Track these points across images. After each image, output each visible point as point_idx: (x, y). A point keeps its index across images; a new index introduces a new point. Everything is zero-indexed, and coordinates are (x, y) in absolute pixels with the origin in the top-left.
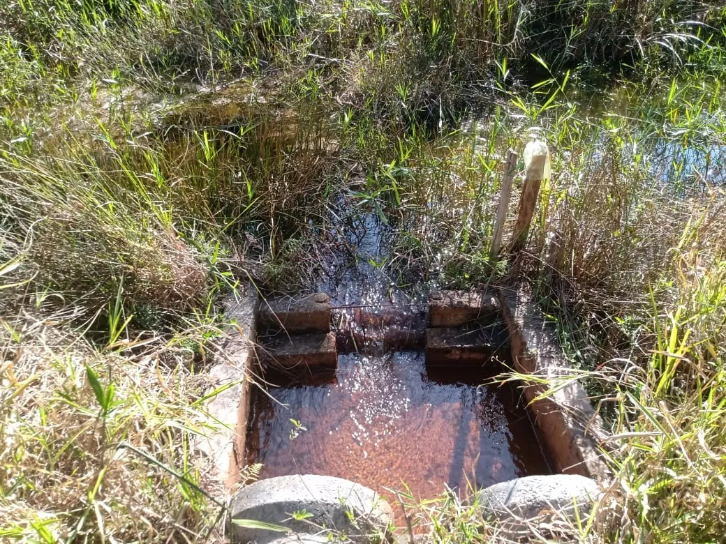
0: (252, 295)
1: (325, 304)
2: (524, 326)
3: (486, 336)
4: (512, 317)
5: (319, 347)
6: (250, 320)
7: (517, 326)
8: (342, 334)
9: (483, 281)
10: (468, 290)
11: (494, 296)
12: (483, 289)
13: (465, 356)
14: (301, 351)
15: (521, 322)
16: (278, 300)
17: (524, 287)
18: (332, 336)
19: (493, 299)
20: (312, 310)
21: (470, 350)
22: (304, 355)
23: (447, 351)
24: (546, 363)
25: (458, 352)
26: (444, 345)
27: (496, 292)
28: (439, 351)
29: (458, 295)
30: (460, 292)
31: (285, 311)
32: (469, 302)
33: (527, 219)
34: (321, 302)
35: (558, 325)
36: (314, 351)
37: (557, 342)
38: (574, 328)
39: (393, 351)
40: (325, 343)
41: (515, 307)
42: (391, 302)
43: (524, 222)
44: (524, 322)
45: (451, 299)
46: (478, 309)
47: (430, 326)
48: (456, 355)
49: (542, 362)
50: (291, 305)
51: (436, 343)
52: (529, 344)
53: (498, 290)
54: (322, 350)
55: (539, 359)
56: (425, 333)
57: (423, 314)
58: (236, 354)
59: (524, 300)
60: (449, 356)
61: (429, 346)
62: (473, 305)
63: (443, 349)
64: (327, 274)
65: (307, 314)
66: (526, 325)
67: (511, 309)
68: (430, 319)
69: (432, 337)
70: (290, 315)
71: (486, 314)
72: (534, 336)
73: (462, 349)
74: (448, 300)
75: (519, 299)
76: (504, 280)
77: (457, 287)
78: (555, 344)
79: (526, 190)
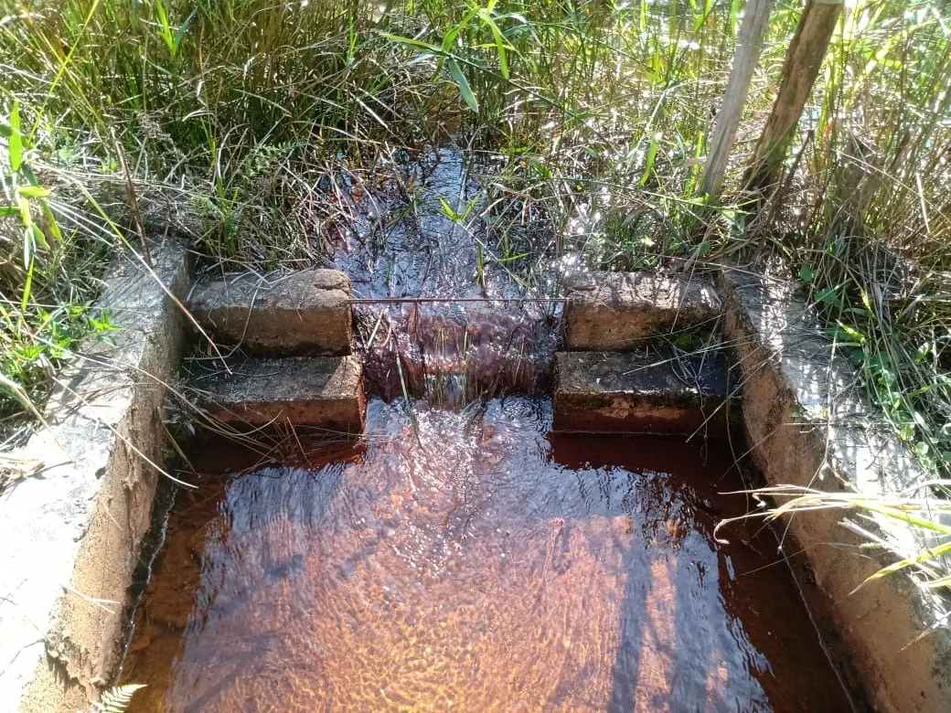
0: (168, 265)
1: (337, 293)
2: (785, 352)
3: (686, 373)
4: (752, 333)
5: (322, 387)
6: (151, 322)
7: (767, 352)
8: (378, 359)
9: (684, 252)
10: (649, 272)
11: (706, 284)
12: (681, 269)
13: (639, 414)
14: (278, 394)
15: (777, 343)
16: (229, 279)
17: (774, 266)
18: (354, 364)
19: (704, 291)
20: (307, 305)
21: (654, 401)
22: (287, 404)
23: (603, 402)
24: (850, 443)
25: (625, 405)
26: (596, 388)
27: (711, 278)
28: (582, 400)
29: (628, 280)
30: (632, 275)
31: (245, 305)
32: (654, 297)
33: (792, 109)
34: (329, 288)
35: (866, 351)
36: (310, 396)
37: (867, 392)
38: (903, 360)
39: (487, 398)
40: (336, 378)
41: (758, 308)
42: (484, 294)
43: (786, 118)
44: (785, 344)
45: (614, 289)
46: (671, 312)
47: (564, 346)
48: (621, 411)
49: (839, 439)
50: (260, 291)
51: (578, 382)
52: (802, 396)
53: (716, 274)
54: (326, 393)
55: (832, 434)
56: (554, 362)
57: (549, 321)
58: (99, 401)
59: (777, 293)
60: (605, 412)
61: (564, 389)
62: (663, 303)
63: (594, 398)
64: (355, 235)
65: (294, 312)
66: (789, 350)
67: (752, 314)
68: (566, 332)
69: (571, 371)
70: (255, 313)
71: (692, 325)
72: (810, 376)
73: (636, 400)
74: (607, 292)
75: (767, 293)
76: (731, 251)
77: (625, 265)
78: (864, 396)
79: (804, 35)
